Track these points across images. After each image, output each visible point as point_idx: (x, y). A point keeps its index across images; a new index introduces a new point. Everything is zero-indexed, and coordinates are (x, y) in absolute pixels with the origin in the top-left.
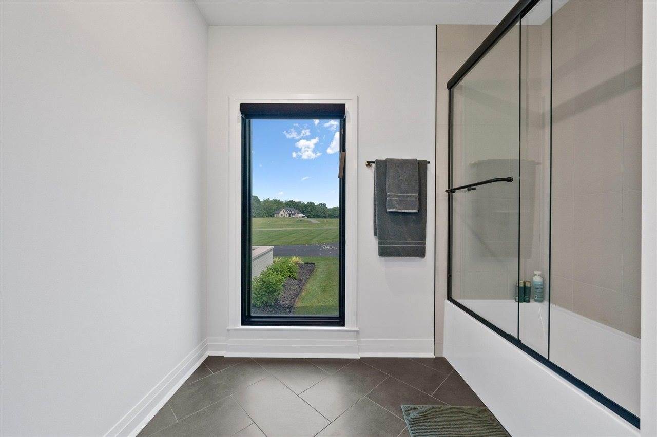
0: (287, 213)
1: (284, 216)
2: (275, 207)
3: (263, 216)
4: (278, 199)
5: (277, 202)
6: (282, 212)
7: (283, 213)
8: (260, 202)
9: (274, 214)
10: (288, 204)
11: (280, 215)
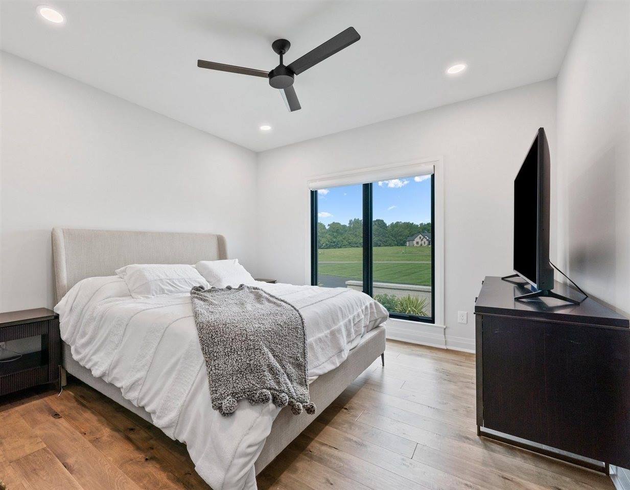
0: (425, 240)
1: (421, 245)
2: (407, 232)
3: (390, 245)
4: (411, 222)
5: (409, 226)
6: (417, 239)
7: (419, 241)
8: (387, 227)
9: (405, 242)
10: (425, 229)
11: (415, 242)
